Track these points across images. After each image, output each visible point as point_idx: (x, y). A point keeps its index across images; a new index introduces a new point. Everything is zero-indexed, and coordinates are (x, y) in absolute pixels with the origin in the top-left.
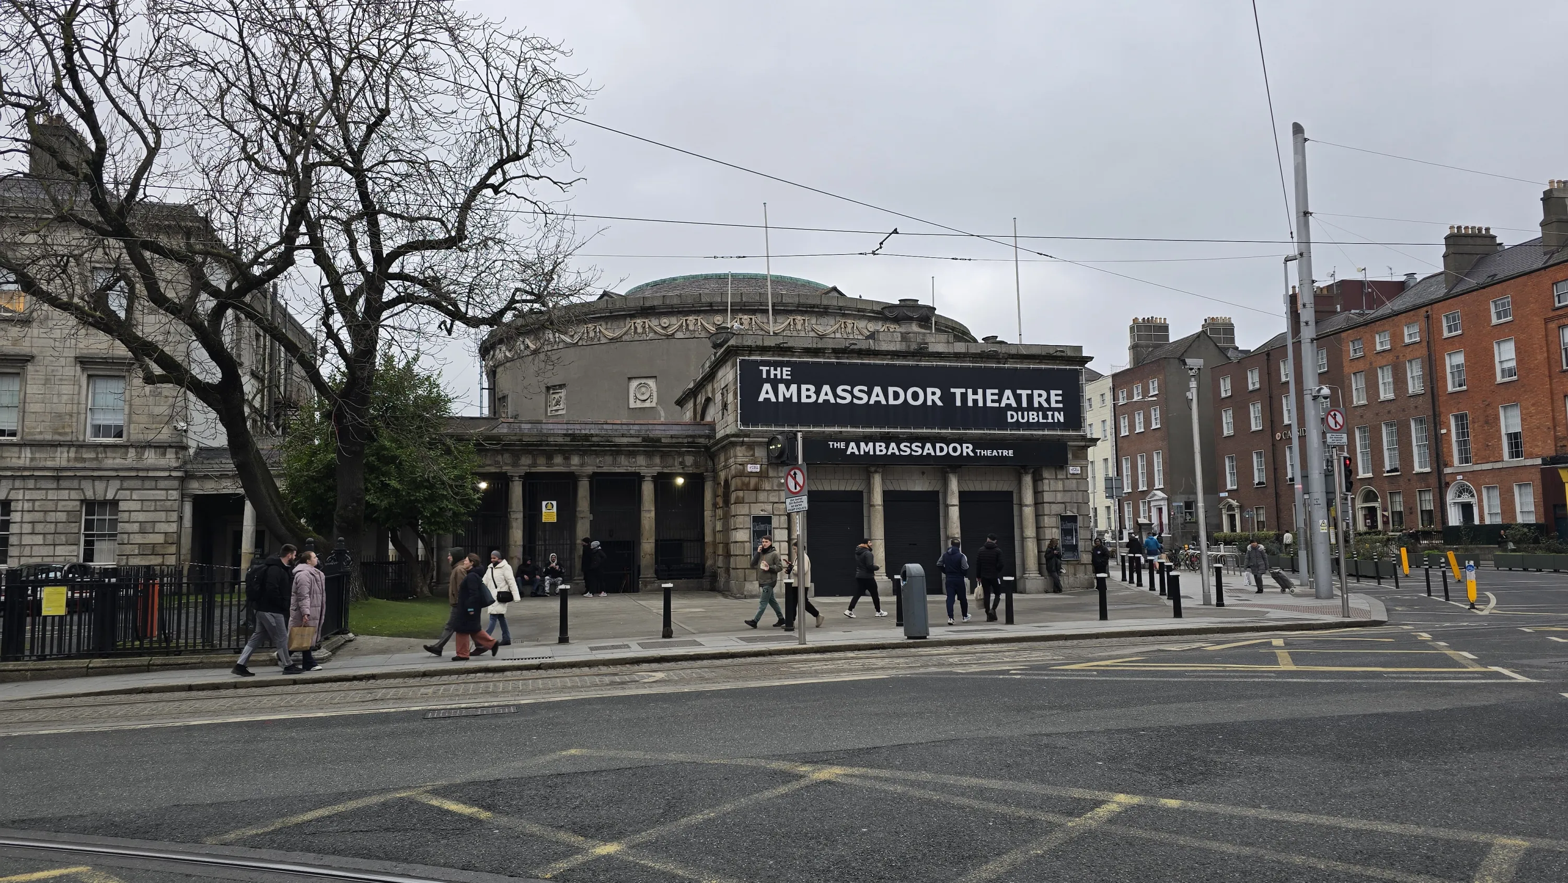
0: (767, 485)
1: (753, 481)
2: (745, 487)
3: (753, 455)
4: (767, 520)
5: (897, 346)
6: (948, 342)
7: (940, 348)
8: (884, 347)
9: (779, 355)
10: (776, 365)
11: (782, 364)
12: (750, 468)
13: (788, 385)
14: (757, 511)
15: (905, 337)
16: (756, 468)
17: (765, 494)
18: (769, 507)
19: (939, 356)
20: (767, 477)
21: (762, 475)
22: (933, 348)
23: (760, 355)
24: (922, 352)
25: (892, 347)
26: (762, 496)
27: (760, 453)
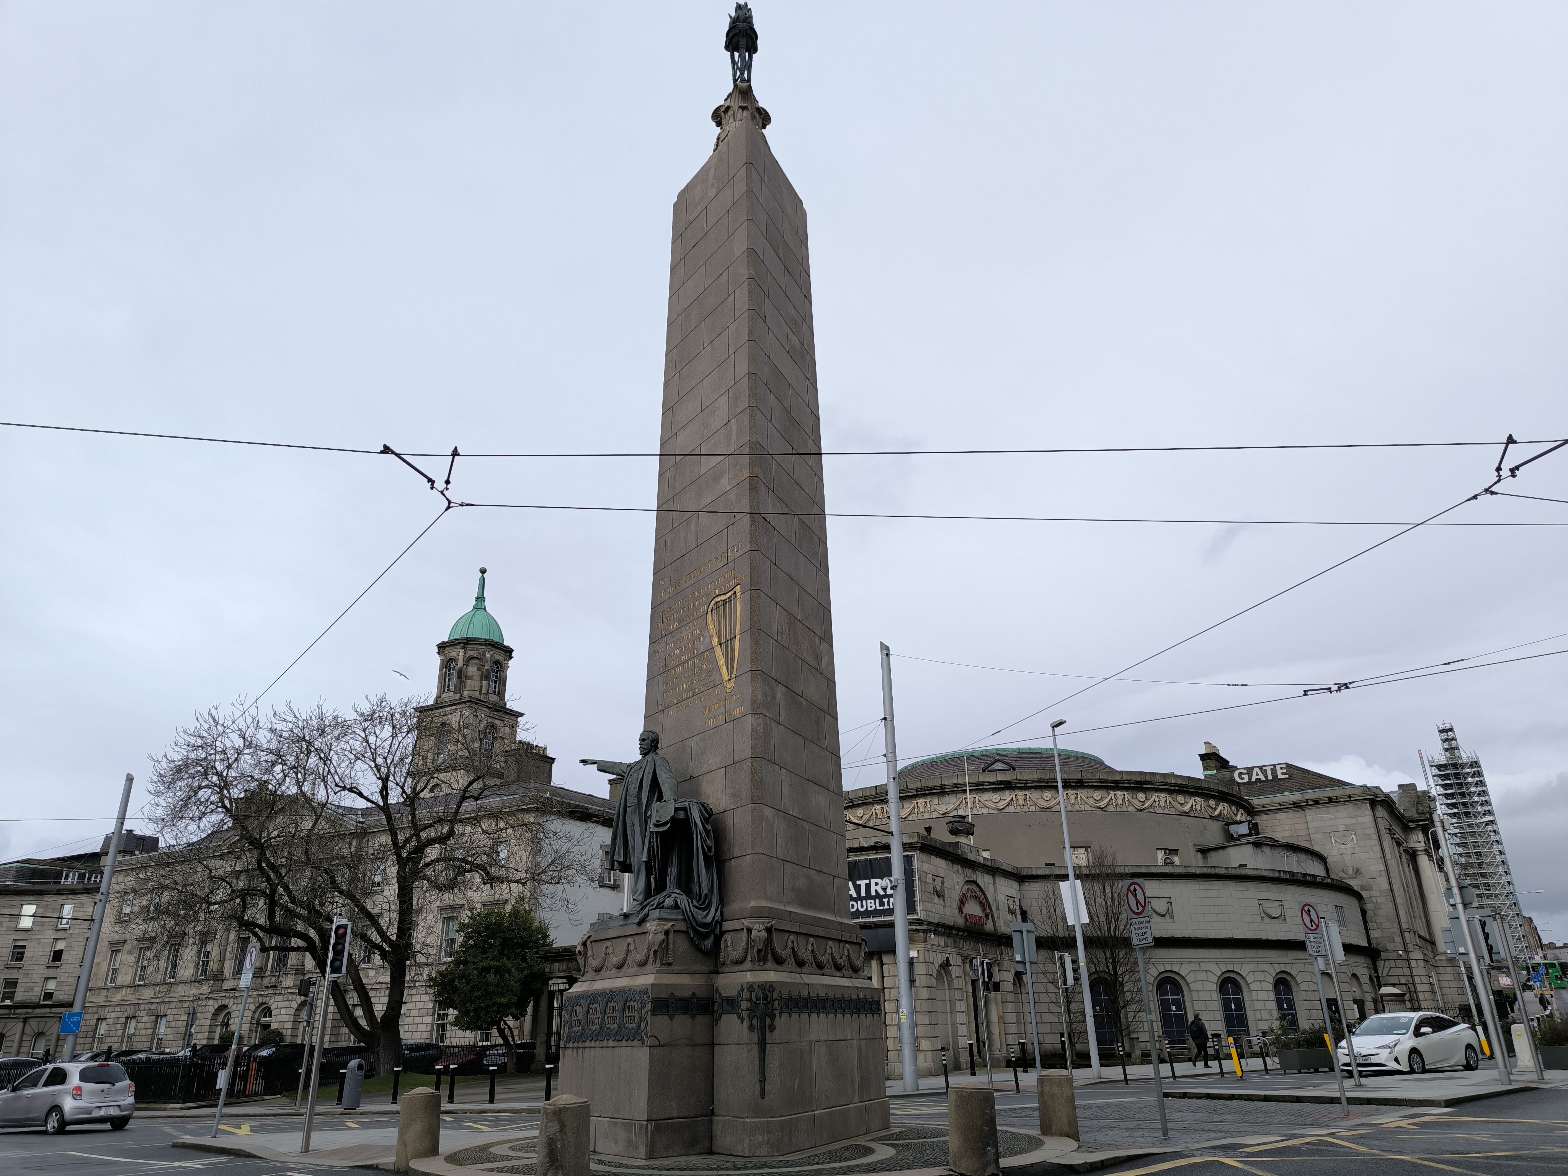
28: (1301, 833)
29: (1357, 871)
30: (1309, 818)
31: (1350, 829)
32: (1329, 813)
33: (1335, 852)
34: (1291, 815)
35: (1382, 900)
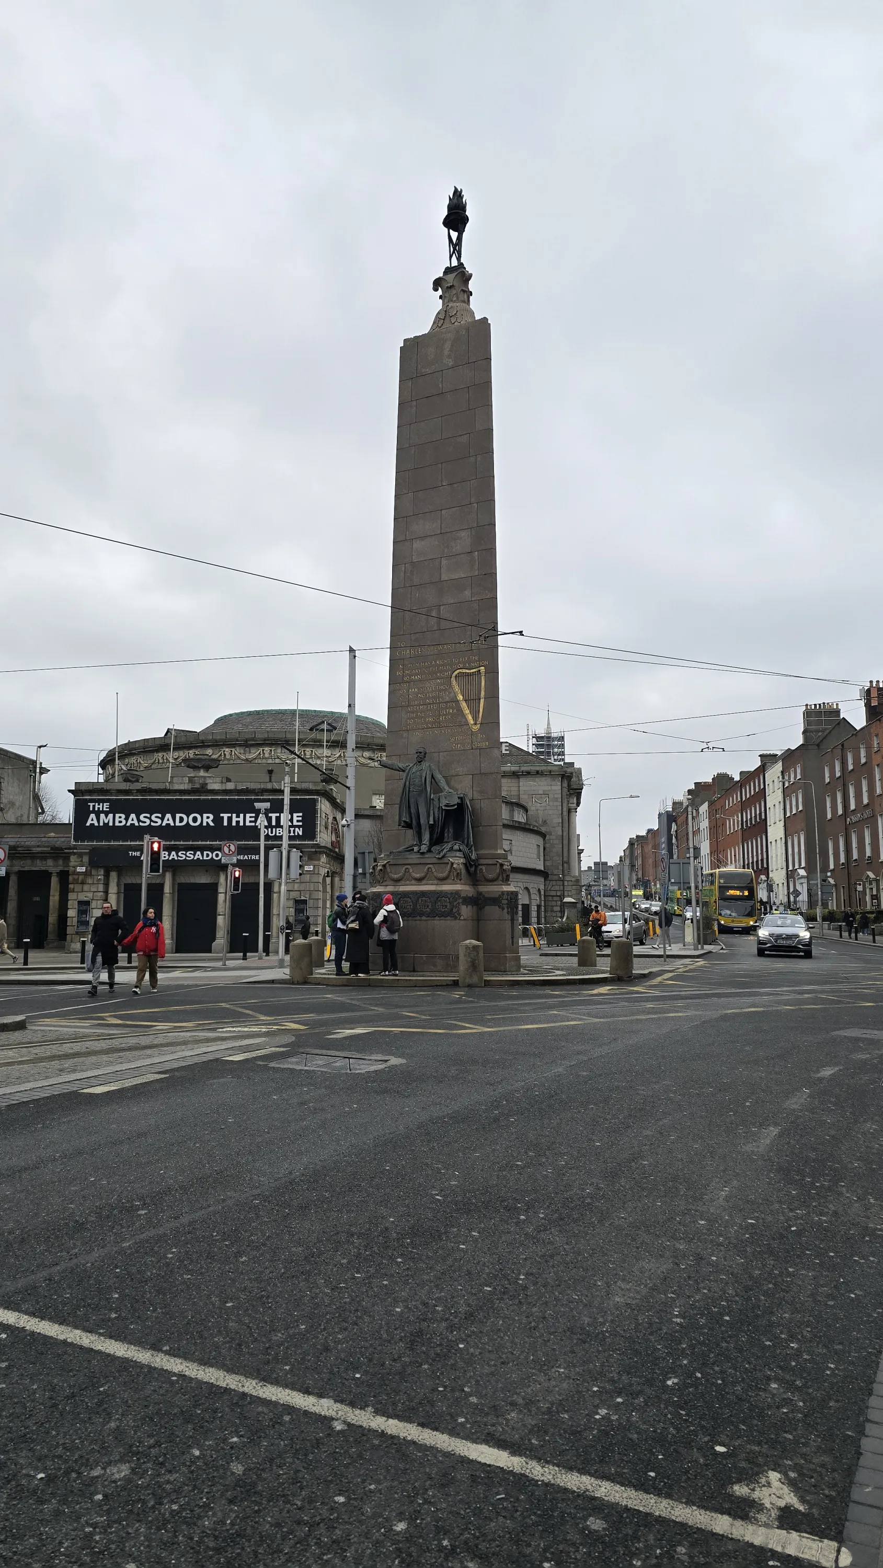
0: (90, 881)
1: (81, 877)
2: (76, 882)
3: (82, 861)
4: (87, 903)
5: (185, 786)
6: (222, 782)
7: (216, 786)
8: (176, 787)
9: (103, 795)
10: (99, 801)
11: (103, 801)
12: (79, 869)
13: (107, 814)
14: (82, 897)
15: (191, 780)
16: (83, 869)
17: (88, 886)
18: (90, 895)
19: (213, 792)
20: (91, 875)
21: (86, 874)
22: (210, 787)
23: (90, 795)
24: (203, 789)
25: (182, 787)
26: (86, 887)
27: (86, 859)
28: (513, 793)
29: (545, 822)
30: (521, 784)
31: (546, 794)
32: (535, 782)
33: (533, 808)
34: (509, 780)
35: (556, 842)
